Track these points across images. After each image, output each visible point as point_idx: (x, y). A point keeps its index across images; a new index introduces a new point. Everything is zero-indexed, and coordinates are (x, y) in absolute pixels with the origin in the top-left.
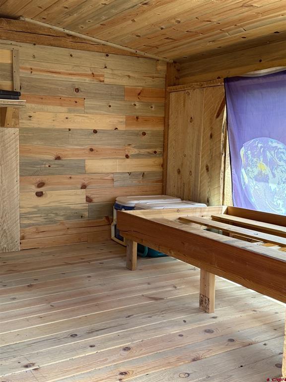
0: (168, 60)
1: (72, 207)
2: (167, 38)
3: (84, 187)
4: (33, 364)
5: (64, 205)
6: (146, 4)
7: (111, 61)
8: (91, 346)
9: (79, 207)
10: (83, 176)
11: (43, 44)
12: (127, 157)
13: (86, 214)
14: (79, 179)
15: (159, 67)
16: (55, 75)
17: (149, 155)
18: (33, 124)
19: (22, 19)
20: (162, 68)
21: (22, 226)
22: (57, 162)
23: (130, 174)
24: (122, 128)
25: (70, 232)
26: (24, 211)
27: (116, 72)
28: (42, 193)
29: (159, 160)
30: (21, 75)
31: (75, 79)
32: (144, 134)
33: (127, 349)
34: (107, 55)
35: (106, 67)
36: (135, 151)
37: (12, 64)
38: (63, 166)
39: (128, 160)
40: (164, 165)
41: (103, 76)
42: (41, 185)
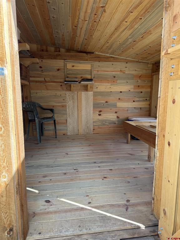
0: (152, 63)
1: (111, 120)
2: (149, 54)
3: (116, 113)
4: (77, 169)
5: (109, 119)
6: (135, 41)
7: (129, 65)
8: (99, 167)
9: (114, 120)
10: (116, 109)
11: (102, 61)
12: (134, 101)
13: (117, 122)
14: (114, 110)
15: (149, 66)
16: (106, 72)
17: (144, 101)
18: (98, 90)
19: (94, 53)
20: (150, 66)
21: (94, 126)
22: (106, 103)
23: (135, 108)
24: (132, 90)
25: (110, 128)
26: (94, 120)
27: (130, 69)
28: (100, 114)
29: (148, 103)
30: (94, 73)
31: (114, 73)
32: (141, 92)
33: (111, 170)
34: (127, 63)
35: (126, 68)
36: (138, 99)
37: (91, 69)
38: (108, 105)
39: (134, 103)
40: (150, 105)
41: (125, 71)
42: (100, 111)
